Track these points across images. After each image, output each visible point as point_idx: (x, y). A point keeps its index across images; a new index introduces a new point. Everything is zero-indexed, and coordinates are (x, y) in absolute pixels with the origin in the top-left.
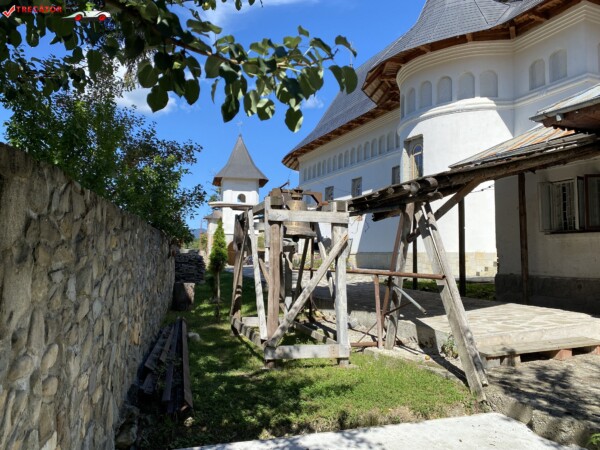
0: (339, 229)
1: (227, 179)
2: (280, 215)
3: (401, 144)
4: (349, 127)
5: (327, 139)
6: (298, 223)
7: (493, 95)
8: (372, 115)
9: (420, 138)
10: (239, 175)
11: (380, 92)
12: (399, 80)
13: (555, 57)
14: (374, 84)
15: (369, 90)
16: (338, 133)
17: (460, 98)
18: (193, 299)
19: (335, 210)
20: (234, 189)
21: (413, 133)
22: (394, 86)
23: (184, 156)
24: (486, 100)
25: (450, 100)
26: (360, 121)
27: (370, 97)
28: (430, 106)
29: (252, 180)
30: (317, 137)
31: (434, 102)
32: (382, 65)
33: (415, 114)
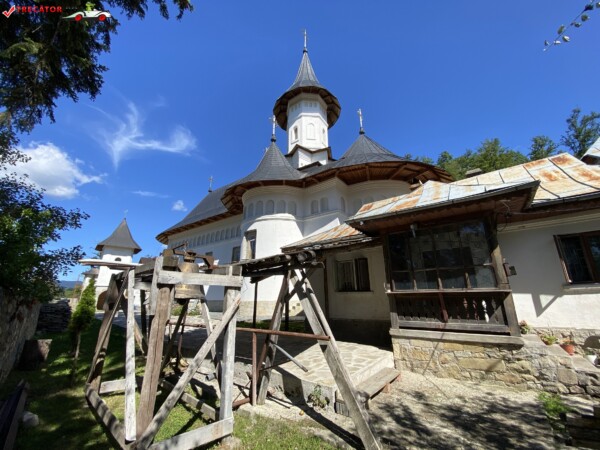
0: (232, 292)
1: (108, 246)
2: (172, 277)
3: (243, 233)
4: (207, 221)
5: (191, 226)
6: (189, 286)
7: (294, 214)
8: (223, 216)
9: (255, 232)
10: (118, 245)
11: (231, 203)
12: (244, 199)
13: (322, 200)
14: (228, 198)
15: (225, 201)
16: (199, 224)
17: (278, 213)
18: (46, 356)
19: (231, 274)
20: (113, 254)
21: (251, 228)
22: (240, 202)
23: (69, 221)
24: (290, 216)
25: (272, 213)
26: (215, 219)
27: (225, 205)
28: (262, 215)
29: (128, 249)
30: (184, 225)
31: (264, 211)
32: (235, 187)
33: (253, 218)
